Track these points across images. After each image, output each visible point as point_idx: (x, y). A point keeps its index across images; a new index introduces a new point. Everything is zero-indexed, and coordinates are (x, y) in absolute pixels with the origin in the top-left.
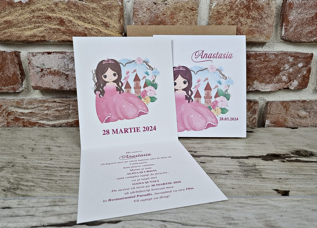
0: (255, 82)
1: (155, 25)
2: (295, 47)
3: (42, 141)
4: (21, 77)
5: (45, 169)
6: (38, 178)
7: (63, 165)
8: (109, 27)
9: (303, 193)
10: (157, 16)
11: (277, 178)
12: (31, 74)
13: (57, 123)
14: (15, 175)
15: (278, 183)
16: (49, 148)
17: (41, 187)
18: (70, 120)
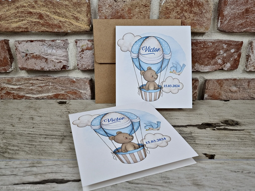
0: (196, 64)
1: (116, 19)
2: (229, 36)
3: (28, 111)
4: (10, 60)
5: (28, 135)
6: (22, 144)
7: (42, 132)
8: (79, 20)
9: (225, 156)
10: (117, 11)
11: (207, 144)
12: (18, 58)
13: (39, 96)
14: (5, 141)
15: (207, 148)
16: (32, 118)
17: (24, 151)
18: (50, 94)
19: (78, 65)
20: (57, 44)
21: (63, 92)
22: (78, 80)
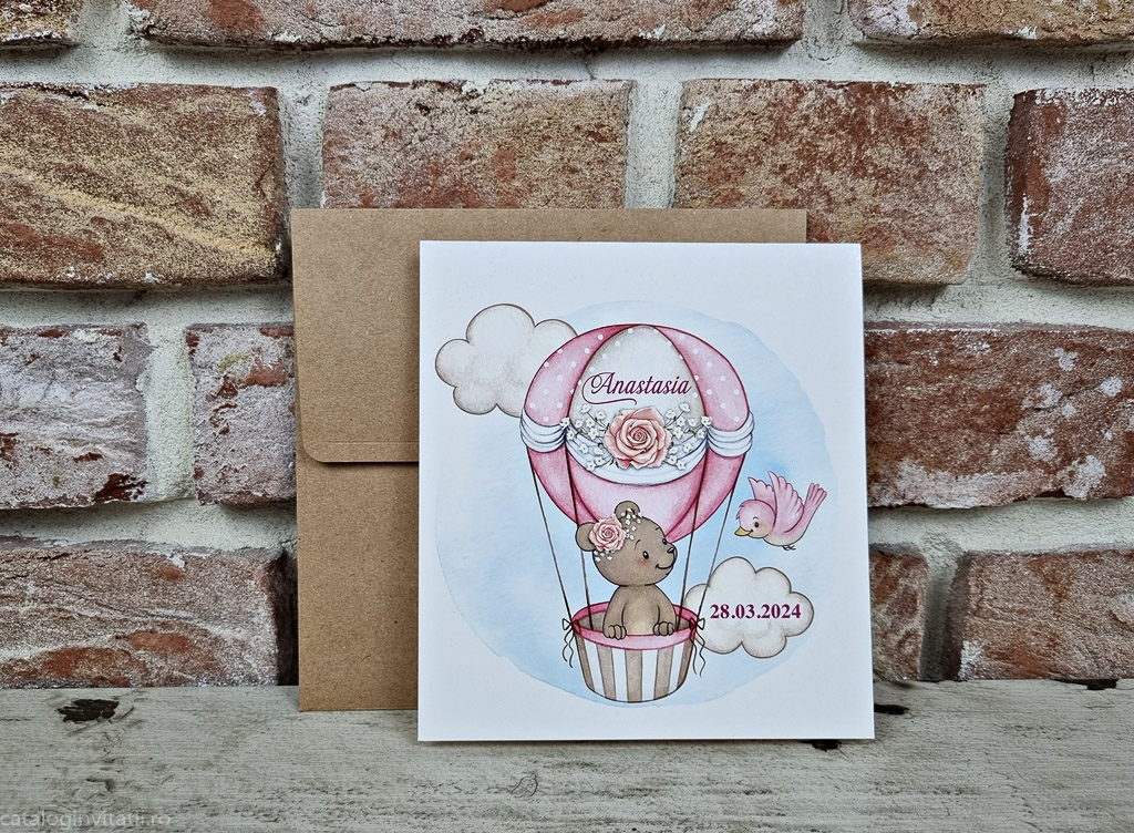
0: (906, 466)
1: (427, 205)
2: (1082, 304)
8: (208, 214)
10: (435, 164)
18: (26, 652)
19: (199, 474)
20: (79, 354)
21: (103, 640)
22: (202, 563)
